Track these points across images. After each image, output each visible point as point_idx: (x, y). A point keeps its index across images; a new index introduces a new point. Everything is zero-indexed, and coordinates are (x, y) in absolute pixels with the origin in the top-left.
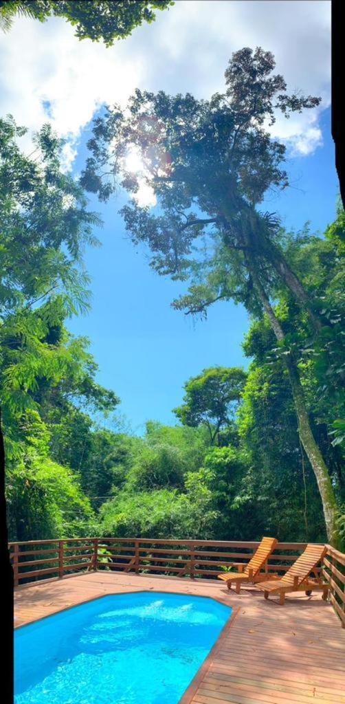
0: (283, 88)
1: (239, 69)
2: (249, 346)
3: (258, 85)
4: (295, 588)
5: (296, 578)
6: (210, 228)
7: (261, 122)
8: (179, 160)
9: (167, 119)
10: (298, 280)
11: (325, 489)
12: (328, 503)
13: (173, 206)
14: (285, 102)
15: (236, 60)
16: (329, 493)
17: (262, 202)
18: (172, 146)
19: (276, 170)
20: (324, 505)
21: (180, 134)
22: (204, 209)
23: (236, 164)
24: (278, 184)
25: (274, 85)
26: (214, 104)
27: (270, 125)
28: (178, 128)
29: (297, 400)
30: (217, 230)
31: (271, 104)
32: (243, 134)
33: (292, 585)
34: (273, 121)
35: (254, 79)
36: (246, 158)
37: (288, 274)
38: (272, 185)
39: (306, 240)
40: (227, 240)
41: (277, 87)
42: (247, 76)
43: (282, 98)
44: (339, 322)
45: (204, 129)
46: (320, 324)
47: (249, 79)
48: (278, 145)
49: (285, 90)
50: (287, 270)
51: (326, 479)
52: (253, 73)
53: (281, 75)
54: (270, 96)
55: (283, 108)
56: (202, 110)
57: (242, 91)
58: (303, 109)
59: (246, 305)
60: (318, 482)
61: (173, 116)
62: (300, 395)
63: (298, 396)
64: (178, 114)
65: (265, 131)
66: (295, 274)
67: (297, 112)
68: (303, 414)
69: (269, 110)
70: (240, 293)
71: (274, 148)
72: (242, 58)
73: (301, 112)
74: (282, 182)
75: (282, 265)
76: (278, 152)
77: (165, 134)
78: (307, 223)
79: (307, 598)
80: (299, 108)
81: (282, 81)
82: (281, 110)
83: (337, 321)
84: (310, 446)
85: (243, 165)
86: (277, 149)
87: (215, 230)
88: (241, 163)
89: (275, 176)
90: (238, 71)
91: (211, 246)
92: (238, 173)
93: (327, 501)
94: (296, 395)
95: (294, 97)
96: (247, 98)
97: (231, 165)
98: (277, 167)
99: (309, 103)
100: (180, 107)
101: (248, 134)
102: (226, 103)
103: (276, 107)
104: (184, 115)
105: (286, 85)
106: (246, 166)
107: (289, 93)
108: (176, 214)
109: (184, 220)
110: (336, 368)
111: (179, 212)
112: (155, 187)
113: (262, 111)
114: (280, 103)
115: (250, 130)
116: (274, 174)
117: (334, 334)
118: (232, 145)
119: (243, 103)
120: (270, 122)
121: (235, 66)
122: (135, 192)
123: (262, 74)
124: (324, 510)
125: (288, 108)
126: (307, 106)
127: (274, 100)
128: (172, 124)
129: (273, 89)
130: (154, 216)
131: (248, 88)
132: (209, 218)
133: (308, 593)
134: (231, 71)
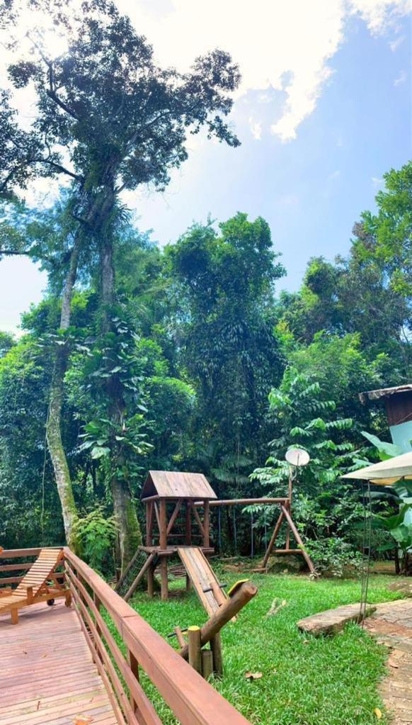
0: (226, 112)
1: (209, 66)
2: (32, 320)
3: (212, 93)
4: (31, 601)
5: (30, 589)
6: (65, 180)
7: (187, 124)
8: (91, 95)
9: (113, 48)
10: (114, 276)
11: (65, 494)
12: (67, 507)
13: (47, 132)
14: (217, 125)
15: (214, 56)
16: (68, 498)
17: (132, 191)
18: (97, 75)
19: (165, 172)
20: (63, 509)
21: (113, 72)
22: (74, 159)
23: (139, 141)
24: (157, 184)
25: (222, 104)
26: (164, 74)
27: (191, 132)
28: (116, 64)
29: (54, 391)
30: (71, 187)
31: (206, 117)
32: (166, 121)
33: (26, 598)
34: (196, 132)
35: (212, 85)
36: (151, 142)
37: (107, 267)
38: (151, 183)
39: (143, 244)
40: (73, 203)
41: (222, 106)
42: (211, 77)
43: (218, 119)
44: (124, 333)
45: (139, 87)
46: (108, 328)
47: (210, 81)
48: (184, 152)
49: (226, 115)
50: (109, 263)
51: (67, 484)
52: (217, 79)
53: (233, 101)
54: (212, 109)
55: (212, 128)
56: (151, 70)
57: (195, 86)
58: (224, 141)
59: (51, 276)
60: (58, 487)
61: (122, 50)
62: (59, 388)
63: (56, 389)
64: (128, 53)
65: (184, 134)
66: (114, 270)
67: (219, 139)
68: (56, 408)
69: (202, 120)
70: (52, 260)
71: (180, 151)
72: (220, 57)
73: (221, 142)
74: (161, 185)
75: (107, 257)
76: (180, 156)
77: (100, 59)
78: (151, 231)
79: (50, 608)
80: (222, 137)
81: (230, 106)
82: (209, 128)
83: (124, 331)
84: (56, 447)
85: (143, 146)
86: (181, 153)
87: (68, 185)
88: (144, 143)
89: (161, 176)
90: (208, 66)
91: (53, 197)
92: (134, 149)
93: (66, 505)
94: (54, 387)
95: (226, 127)
96: (195, 95)
97: (134, 138)
98: (168, 170)
99: (231, 140)
100: (136, 48)
101: (170, 124)
102: (175, 83)
103: (208, 122)
104: (132, 59)
105: (230, 111)
106: (145, 149)
107: (226, 120)
108: (43, 142)
109: (45, 153)
110: (104, 372)
111: (46, 143)
112: (43, 99)
113: (196, 117)
114: (213, 122)
115: (174, 122)
116: (161, 173)
117: (115, 342)
118: (151, 122)
119: (188, 96)
120: (194, 130)
121: (209, 59)
122: (17, 87)
123: (222, 87)
124: (63, 514)
125: (214, 131)
126: (228, 142)
127: (211, 116)
128: (114, 56)
129: (219, 106)
130: (17, 125)
131: (202, 87)
132: (72, 170)
133: (51, 603)
134: (203, 60)
